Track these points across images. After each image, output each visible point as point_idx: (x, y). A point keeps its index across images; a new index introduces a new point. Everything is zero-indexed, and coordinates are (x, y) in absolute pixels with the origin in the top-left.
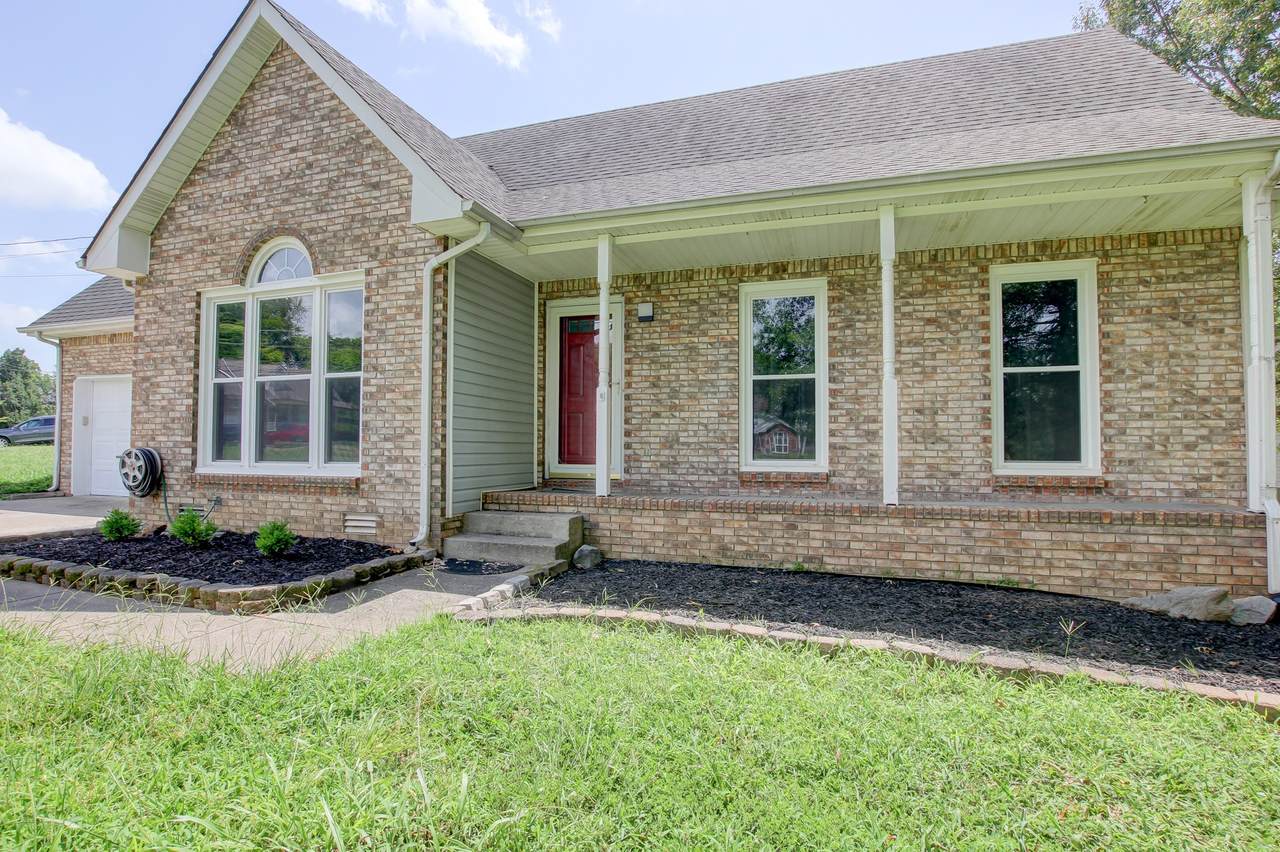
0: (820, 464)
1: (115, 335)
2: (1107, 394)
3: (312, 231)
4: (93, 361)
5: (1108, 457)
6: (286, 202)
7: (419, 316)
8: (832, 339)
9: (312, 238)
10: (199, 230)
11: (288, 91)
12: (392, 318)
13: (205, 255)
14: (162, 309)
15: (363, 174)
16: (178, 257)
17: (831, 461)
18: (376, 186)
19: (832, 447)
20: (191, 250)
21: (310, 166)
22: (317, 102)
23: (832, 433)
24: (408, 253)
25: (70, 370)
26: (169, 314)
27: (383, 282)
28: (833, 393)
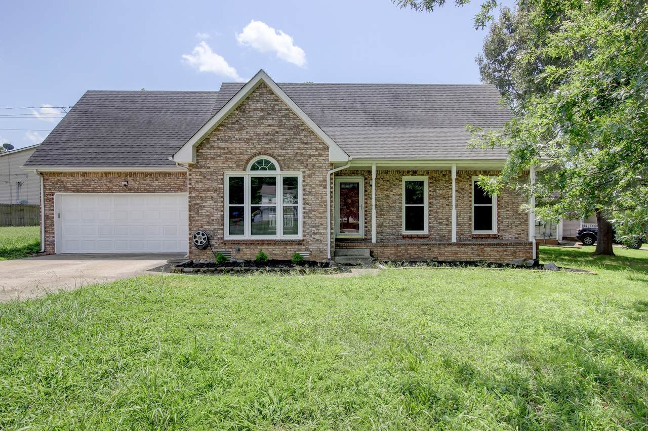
0: (426, 231)
1: (86, 173)
2: (499, 212)
3: (279, 156)
4: (68, 185)
5: (499, 229)
6: (267, 144)
7: (325, 187)
8: (430, 195)
9: (279, 158)
10: (224, 149)
11: (266, 103)
12: (314, 188)
13: (227, 159)
14: (205, 177)
15: (301, 139)
16: (212, 158)
17: (429, 231)
18: (306, 144)
19: (430, 227)
20: (220, 156)
21: (277, 132)
22: (279, 110)
23: (430, 223)
24: (321, 167)
25: (50, 189)
26: (209, 179)
27: (310, 176)
28: (430, 211)
